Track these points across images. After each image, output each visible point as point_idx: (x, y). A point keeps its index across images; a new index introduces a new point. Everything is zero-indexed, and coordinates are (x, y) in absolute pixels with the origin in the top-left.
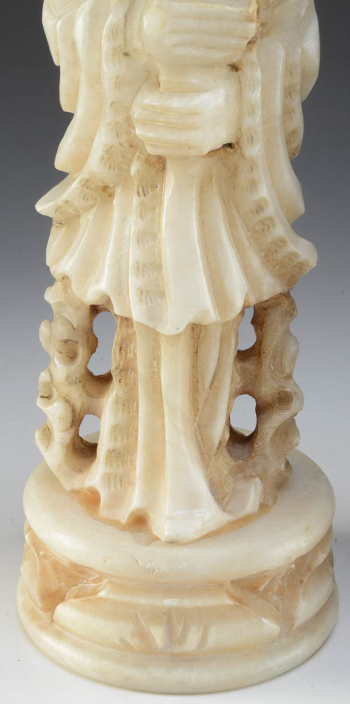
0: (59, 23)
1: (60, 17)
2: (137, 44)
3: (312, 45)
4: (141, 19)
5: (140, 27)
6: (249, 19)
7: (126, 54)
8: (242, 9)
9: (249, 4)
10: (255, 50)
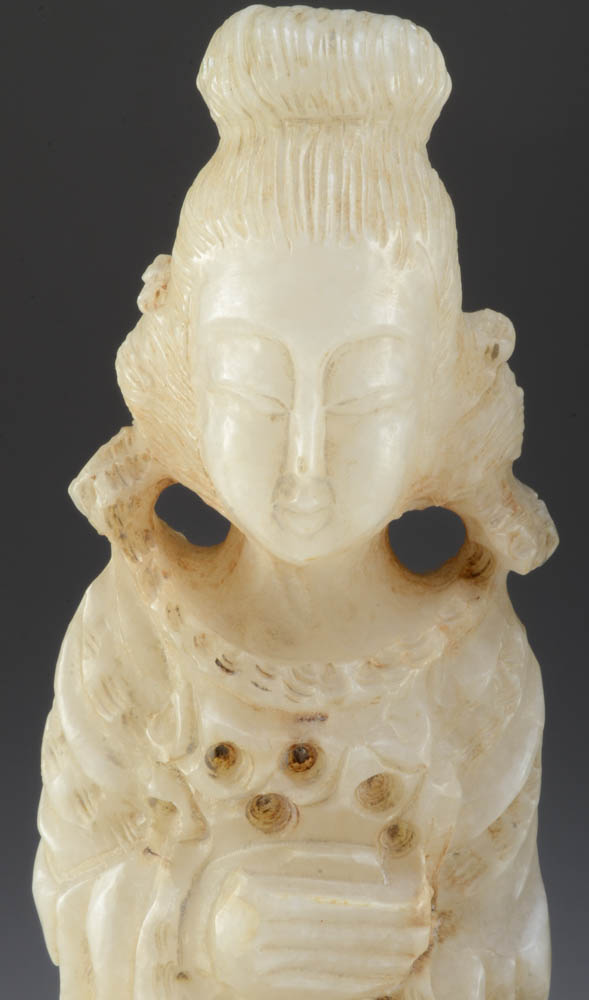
0: (61, 900)
1: (63, 888)
2: (202, 961)
3: (535, 948)
4: (211, 917)
5: (209, 931)
6: (417, 922)
7: (182, 976)
8: (404, 906)
9: (417, 894)
10: (427, 970)
